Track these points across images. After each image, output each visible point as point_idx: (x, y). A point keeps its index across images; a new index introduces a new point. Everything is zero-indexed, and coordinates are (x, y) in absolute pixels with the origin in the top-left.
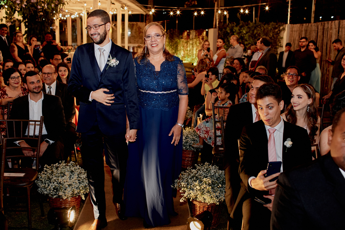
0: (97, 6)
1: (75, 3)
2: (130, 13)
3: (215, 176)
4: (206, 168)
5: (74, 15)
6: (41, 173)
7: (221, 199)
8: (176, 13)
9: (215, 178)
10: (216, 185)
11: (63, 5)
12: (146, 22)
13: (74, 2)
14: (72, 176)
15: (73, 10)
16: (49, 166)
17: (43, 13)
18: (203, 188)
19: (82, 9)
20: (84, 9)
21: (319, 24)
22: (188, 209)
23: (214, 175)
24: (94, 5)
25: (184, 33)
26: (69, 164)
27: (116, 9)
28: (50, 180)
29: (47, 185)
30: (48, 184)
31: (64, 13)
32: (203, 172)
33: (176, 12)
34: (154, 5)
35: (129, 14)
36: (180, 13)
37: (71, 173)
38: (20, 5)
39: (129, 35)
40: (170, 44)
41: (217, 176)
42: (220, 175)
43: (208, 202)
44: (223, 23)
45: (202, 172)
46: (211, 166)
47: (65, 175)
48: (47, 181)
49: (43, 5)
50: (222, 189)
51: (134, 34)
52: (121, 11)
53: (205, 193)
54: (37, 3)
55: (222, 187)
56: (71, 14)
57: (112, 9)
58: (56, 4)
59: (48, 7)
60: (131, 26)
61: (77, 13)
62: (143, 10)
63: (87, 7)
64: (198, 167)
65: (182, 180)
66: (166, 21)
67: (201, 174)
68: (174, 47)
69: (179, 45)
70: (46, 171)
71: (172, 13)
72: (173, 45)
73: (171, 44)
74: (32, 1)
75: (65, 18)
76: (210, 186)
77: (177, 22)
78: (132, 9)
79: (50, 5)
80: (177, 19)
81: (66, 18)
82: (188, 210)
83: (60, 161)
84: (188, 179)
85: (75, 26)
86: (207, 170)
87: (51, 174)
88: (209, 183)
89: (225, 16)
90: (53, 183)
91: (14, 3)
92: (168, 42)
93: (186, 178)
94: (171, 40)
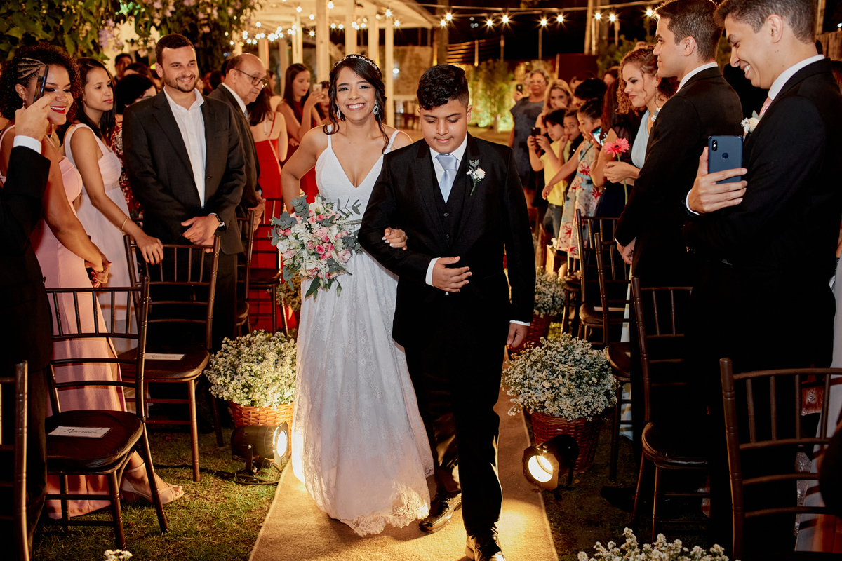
0: (325, 11)
1: (277, 7)
2: (398, 24)
3: (583, 362)
4: (564, 344)
5: (275, 33)
6: (215, 355)
7: (595, 409)
8: (501, 22)
9: (584, 366)
10: (586, 379)
11: (251, 11)
12: (432, 46)
13: (274, 5)
14: (281, 361)
15: (272, 22)
16: (231, 340)
17: (209, 27)
18: (558, 385)
19: (292, 19)
20: (296, 20)
21: (832, 36)
22: (526, 435)
23: (581, 358)
24: (318, 10)
25: (518, 68)
26: (274, 338)
27: (366, 17)
28: (236, 369)
29: (228, 377)
30: (230, 376)
31: (252, 29)
32: (558, 352)
33: (501, 18)
34: (450, 4)
35: (394, 30)
36: (510, 21)
37: (278, 354)
38: (161, 12)
39: (395, 76)
40: (486, 93)
41: (588, 362)
42: (595, 359)
43: (567, 416)
44: (606, 43)
45: (555, 352)
46: (574, 340)
47: (264, 358)
48: (228, 370)
49: (209, 10)
50: (598, 389)
51: (406, 72)
52: (377, 22)
53: (561, 397)
54: (197, 6)
55: (598, 384)
56: (267, 33)
57: (358, 17)
58: (238, 7)
59: (219, 16)
60: (400, 54)
61: (280, 29)
62: (425, 18)
63: (303, 15)
64: (546, 344)
65: (512, 370)
66: (476, 42)
67: (552, 356)
68: (495, 100)
69: (507, 96)
70: (226, 351)
71: (490, 23)
72: (494, 97)
73: (488, 93)
74: (186, 3)
75: (255, 42)
76: (572, 380)
77: (502, 43)
78: (401, 17)
79: (225, 10)
80: (502, 37)
81: (258, 41)
82: (525, 438)
83: (255, 331)
84: (524, 367)
85: (277, 58)
86: (566, 349)
87: (238, 357)
88: (571, 375)
89: (612, 26)
90: (242, 374)
91: (149, 7)
92: (482, 89)
93: (521, 366)
94: (489, 84)
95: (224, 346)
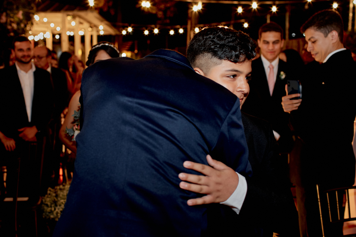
6: (44, 197)
16: (52, 189)
28: (56, 203)
29: (53, 208)
35: (98, 35)
48: (52, 204)
70: (50, 194)
87: (57, 197)
95: (49, 192)
